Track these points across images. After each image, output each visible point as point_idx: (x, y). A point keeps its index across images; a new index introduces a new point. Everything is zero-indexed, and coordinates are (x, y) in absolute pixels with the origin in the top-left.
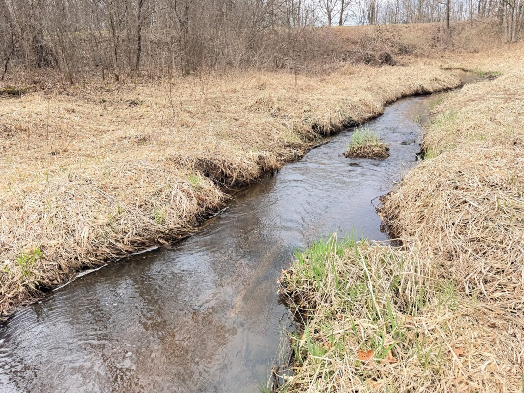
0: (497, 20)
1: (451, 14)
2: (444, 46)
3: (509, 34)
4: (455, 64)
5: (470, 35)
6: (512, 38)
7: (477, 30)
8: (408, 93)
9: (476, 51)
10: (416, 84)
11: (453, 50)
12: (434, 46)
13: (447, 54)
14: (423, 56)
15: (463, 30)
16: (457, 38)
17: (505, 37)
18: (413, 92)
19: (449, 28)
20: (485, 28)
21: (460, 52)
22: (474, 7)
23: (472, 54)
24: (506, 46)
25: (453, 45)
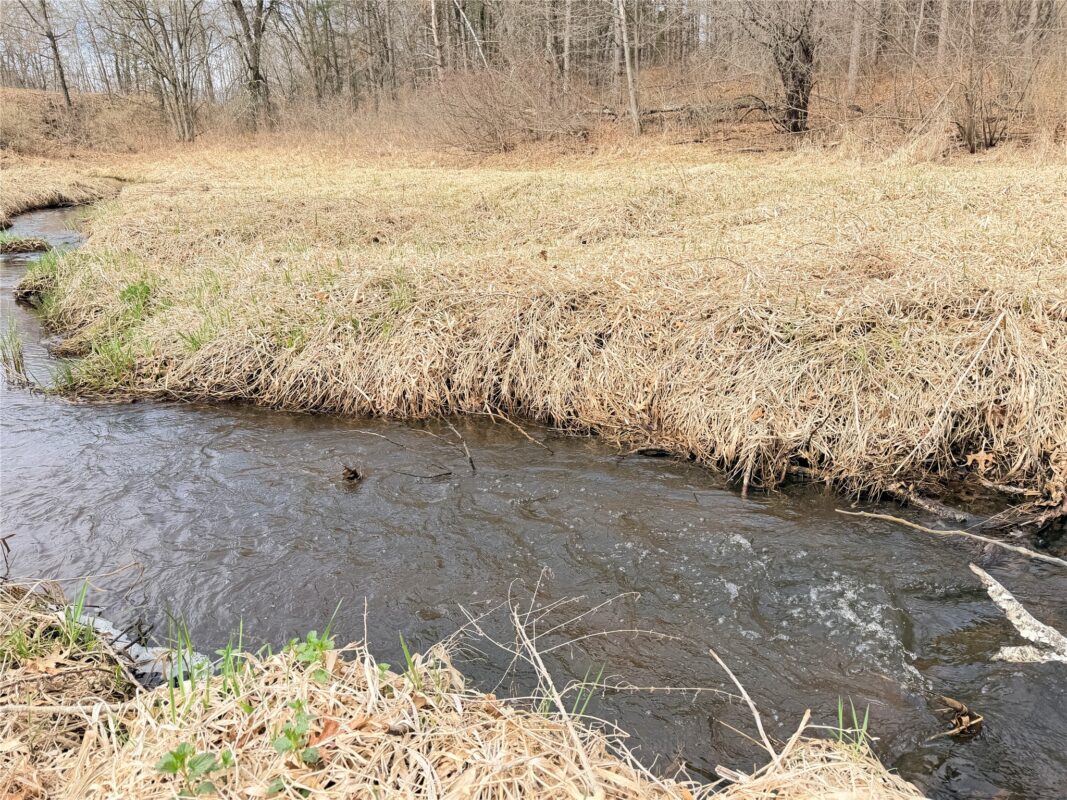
0: (152, 99)
1: (66, 78)
2: (69, 138)
3: (180, 126)
4: (101, 169)
5: (115, 122)
6: (184, 133)
7: (125, 112)
8: (37, 203)
9: (132, 150)
10: (47, 190)
11: (91, 145)
12: (50, 136)
13: (80, 151)
14: (32, 152)
15: (99, 111)
16: (92, 125)
17: (174, 131)
18: (46, 203)
19: (70, 105)
20: (137, 112)
21: (105, 150)
22: (109, 73)
23: (126, 155)
24: (179, 146)
25: (88, 136)
